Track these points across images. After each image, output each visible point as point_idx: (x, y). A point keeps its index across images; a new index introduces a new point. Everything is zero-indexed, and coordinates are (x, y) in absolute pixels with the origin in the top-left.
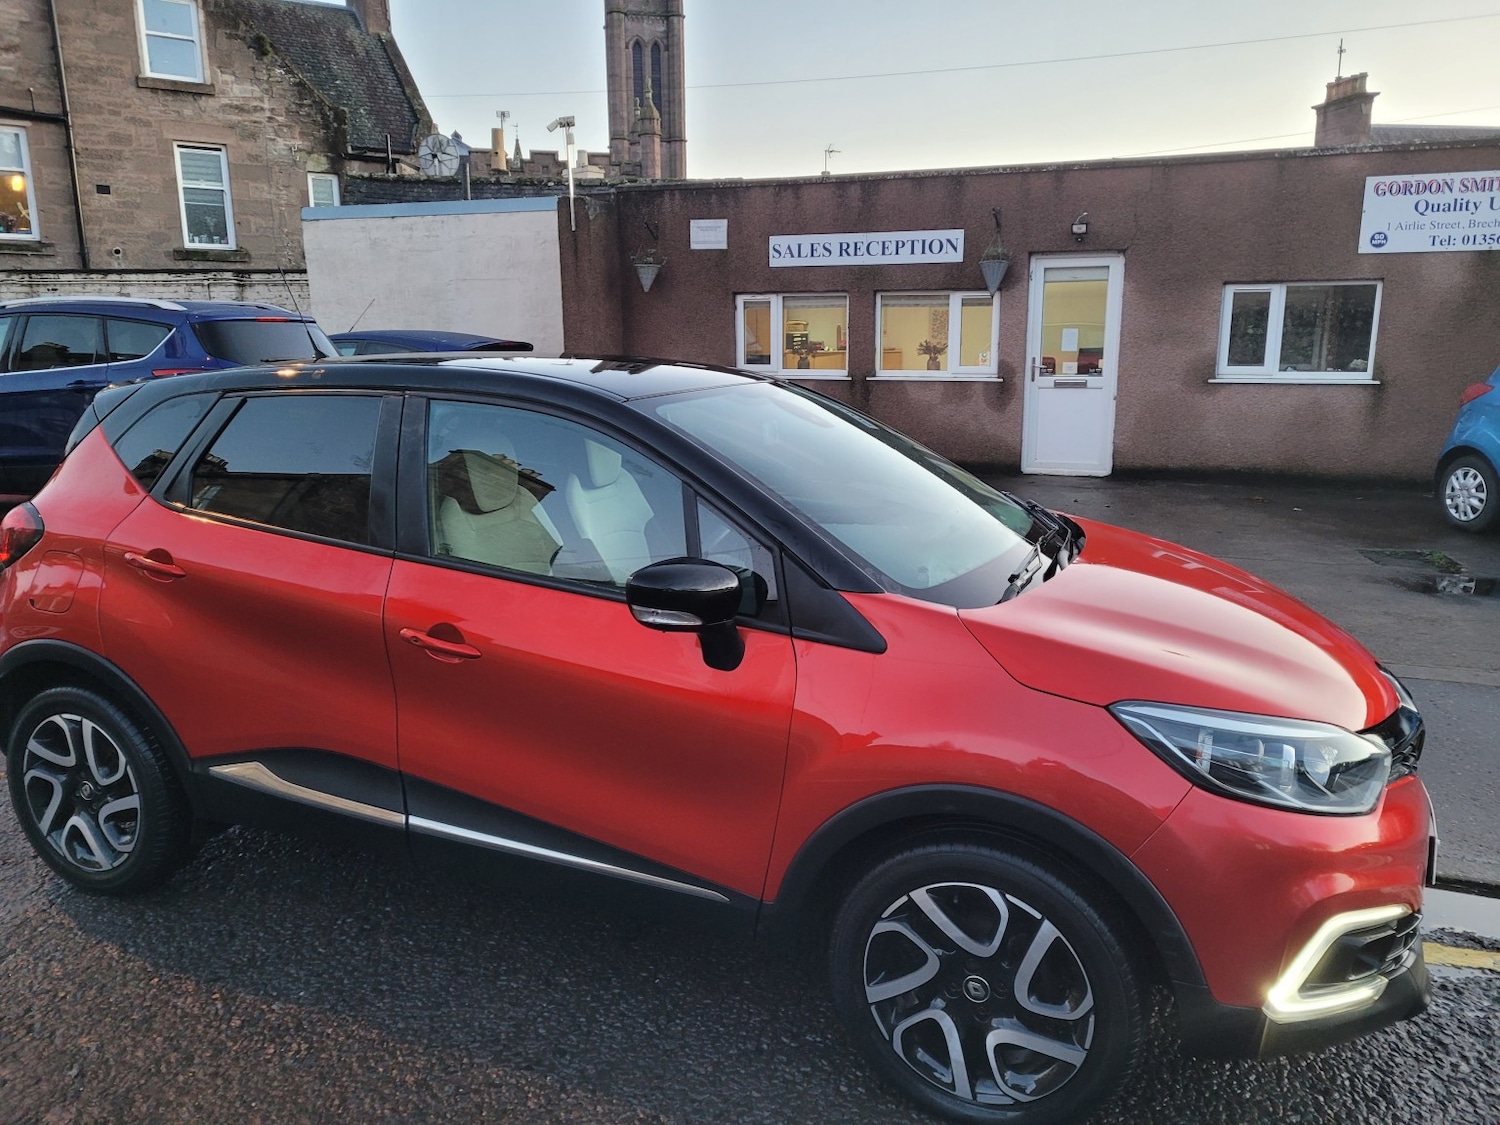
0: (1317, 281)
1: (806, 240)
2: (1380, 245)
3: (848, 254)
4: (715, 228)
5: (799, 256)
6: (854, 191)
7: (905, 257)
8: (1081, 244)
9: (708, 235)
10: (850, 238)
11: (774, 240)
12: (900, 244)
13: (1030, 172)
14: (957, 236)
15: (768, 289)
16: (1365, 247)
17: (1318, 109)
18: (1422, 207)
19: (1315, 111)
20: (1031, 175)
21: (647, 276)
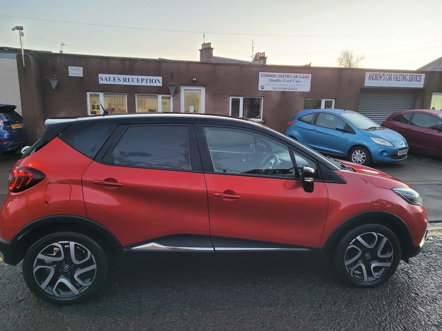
0: (250, 96)
1: (112, 76)
2: (263, 89)
3: (126, 82)
4: (78, 70)
5: (110, 81)
6: (127, 62)
7: (144, 84)
8: (194, 84)
9: (76, 72)
10: (127, 77)
11: (100, 75)
12: (143, 80)
13: (180, 62)
14: (160, 78)
15: (99, 91)
16: (260, 89)
17: (200, 50)
18: (271, 80)
19: (199, 51)
20: (180, 63)
21: (54, 84)
